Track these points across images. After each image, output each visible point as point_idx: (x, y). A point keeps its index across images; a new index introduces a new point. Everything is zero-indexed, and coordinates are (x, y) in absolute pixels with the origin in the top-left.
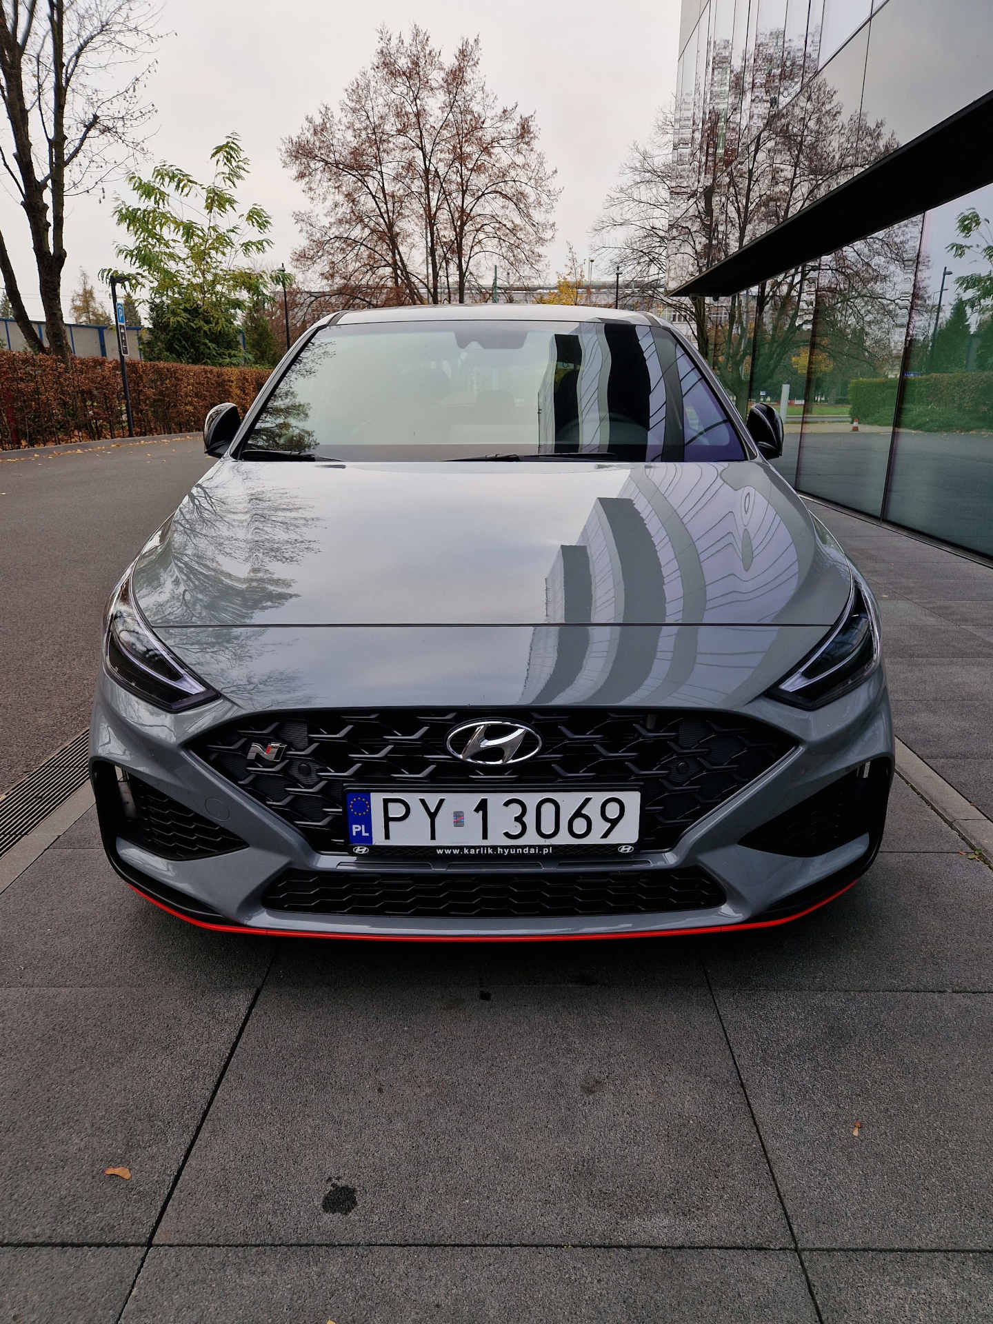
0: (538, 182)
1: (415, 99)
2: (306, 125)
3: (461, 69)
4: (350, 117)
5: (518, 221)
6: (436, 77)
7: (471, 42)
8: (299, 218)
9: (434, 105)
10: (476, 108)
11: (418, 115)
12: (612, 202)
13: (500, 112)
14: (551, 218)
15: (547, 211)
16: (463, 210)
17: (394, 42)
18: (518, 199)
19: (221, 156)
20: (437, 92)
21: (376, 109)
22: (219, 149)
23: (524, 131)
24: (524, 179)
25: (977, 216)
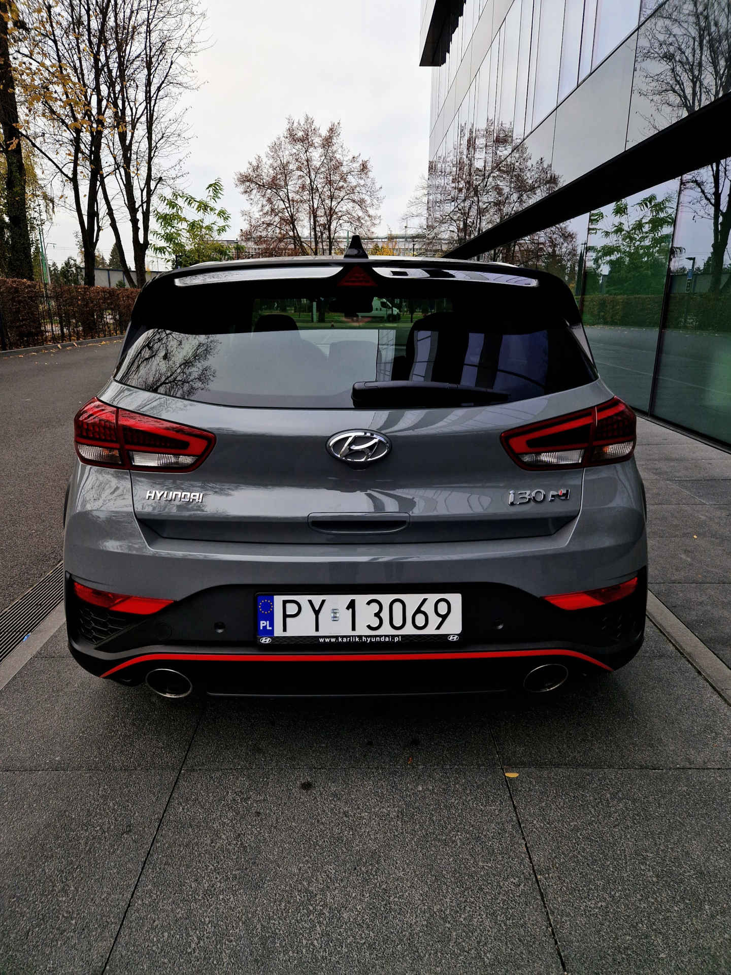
0: (372, 194)
1: (306, 152)
2: (248, 166)
3: (331, 137)
4: (271, 161)
5: (360, 214)
6: (317, 141)
7: (336, 124)
8: (244, 213)
9: (316, 155)
10: (338, 156)
11: (307, 161)
12: (411, 204)
13: (350, 157)
14: (379, 213)
15: (376, 209)
16: (331, 209)
17: (296, 124)
18: (361, 203)
19: (211, 189)
20: (318, 149)
21: (285, 157)
22: (210, 186)
23: (364, 168)
24: (364, 192)
25: (602, 213)
